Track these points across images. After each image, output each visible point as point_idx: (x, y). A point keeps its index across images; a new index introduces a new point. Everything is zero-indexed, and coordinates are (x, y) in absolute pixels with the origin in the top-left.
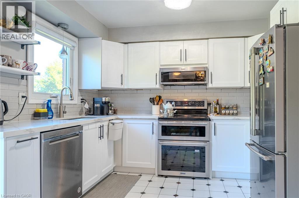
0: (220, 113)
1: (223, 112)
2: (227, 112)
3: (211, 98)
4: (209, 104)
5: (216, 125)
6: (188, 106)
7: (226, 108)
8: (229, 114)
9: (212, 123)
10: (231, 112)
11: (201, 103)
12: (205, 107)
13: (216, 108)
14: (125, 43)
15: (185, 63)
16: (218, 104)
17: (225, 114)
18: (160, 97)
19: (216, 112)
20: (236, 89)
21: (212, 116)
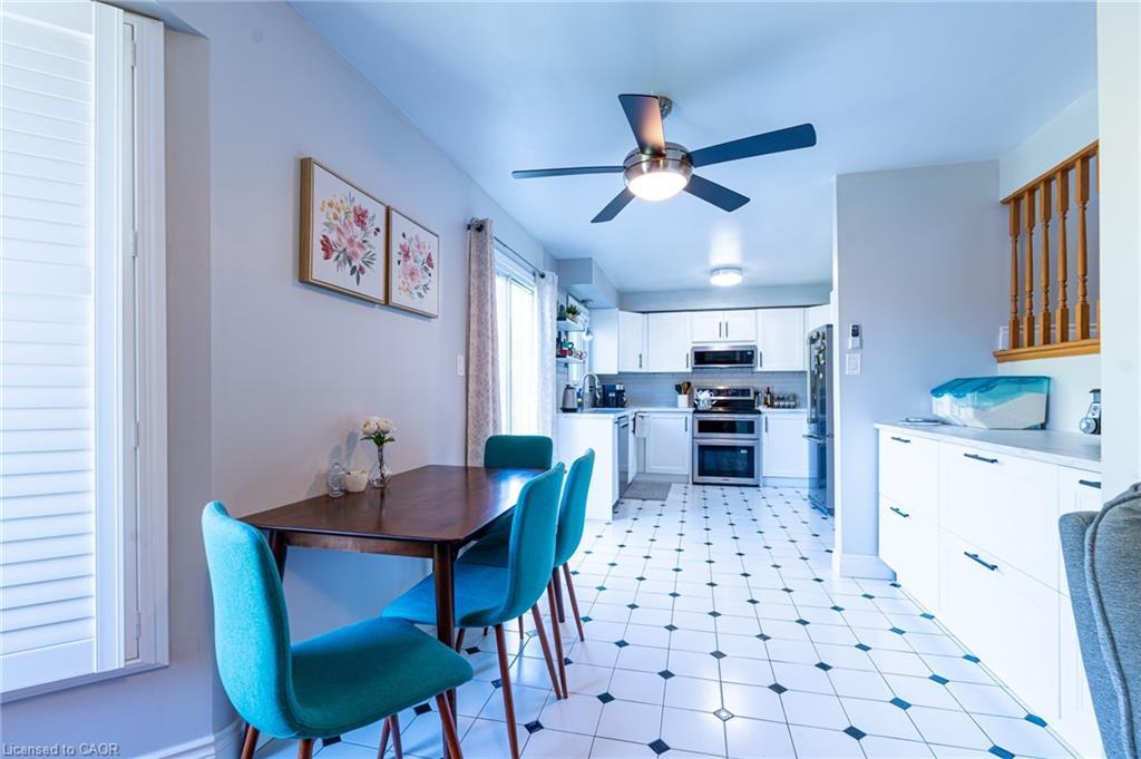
0: (772, 406)
1: (776, 403)
2: (782, 403)
3: (760, 385)
4: (756, 393)
5: (769, 420)
6: (728, 395)
7: (779, 399)
8: (784, 407)
9: (763, 417)
10: (787, 404)
11: (745, 392)
12: (752, 397)
13: (766, 399)
14: (644, 313)
15: (726, 339)
16: (768, 393)
17: (778, 407)
18: (689, 384)
19: (766, 403)
20: (794, 372)
21: (761, 408)
